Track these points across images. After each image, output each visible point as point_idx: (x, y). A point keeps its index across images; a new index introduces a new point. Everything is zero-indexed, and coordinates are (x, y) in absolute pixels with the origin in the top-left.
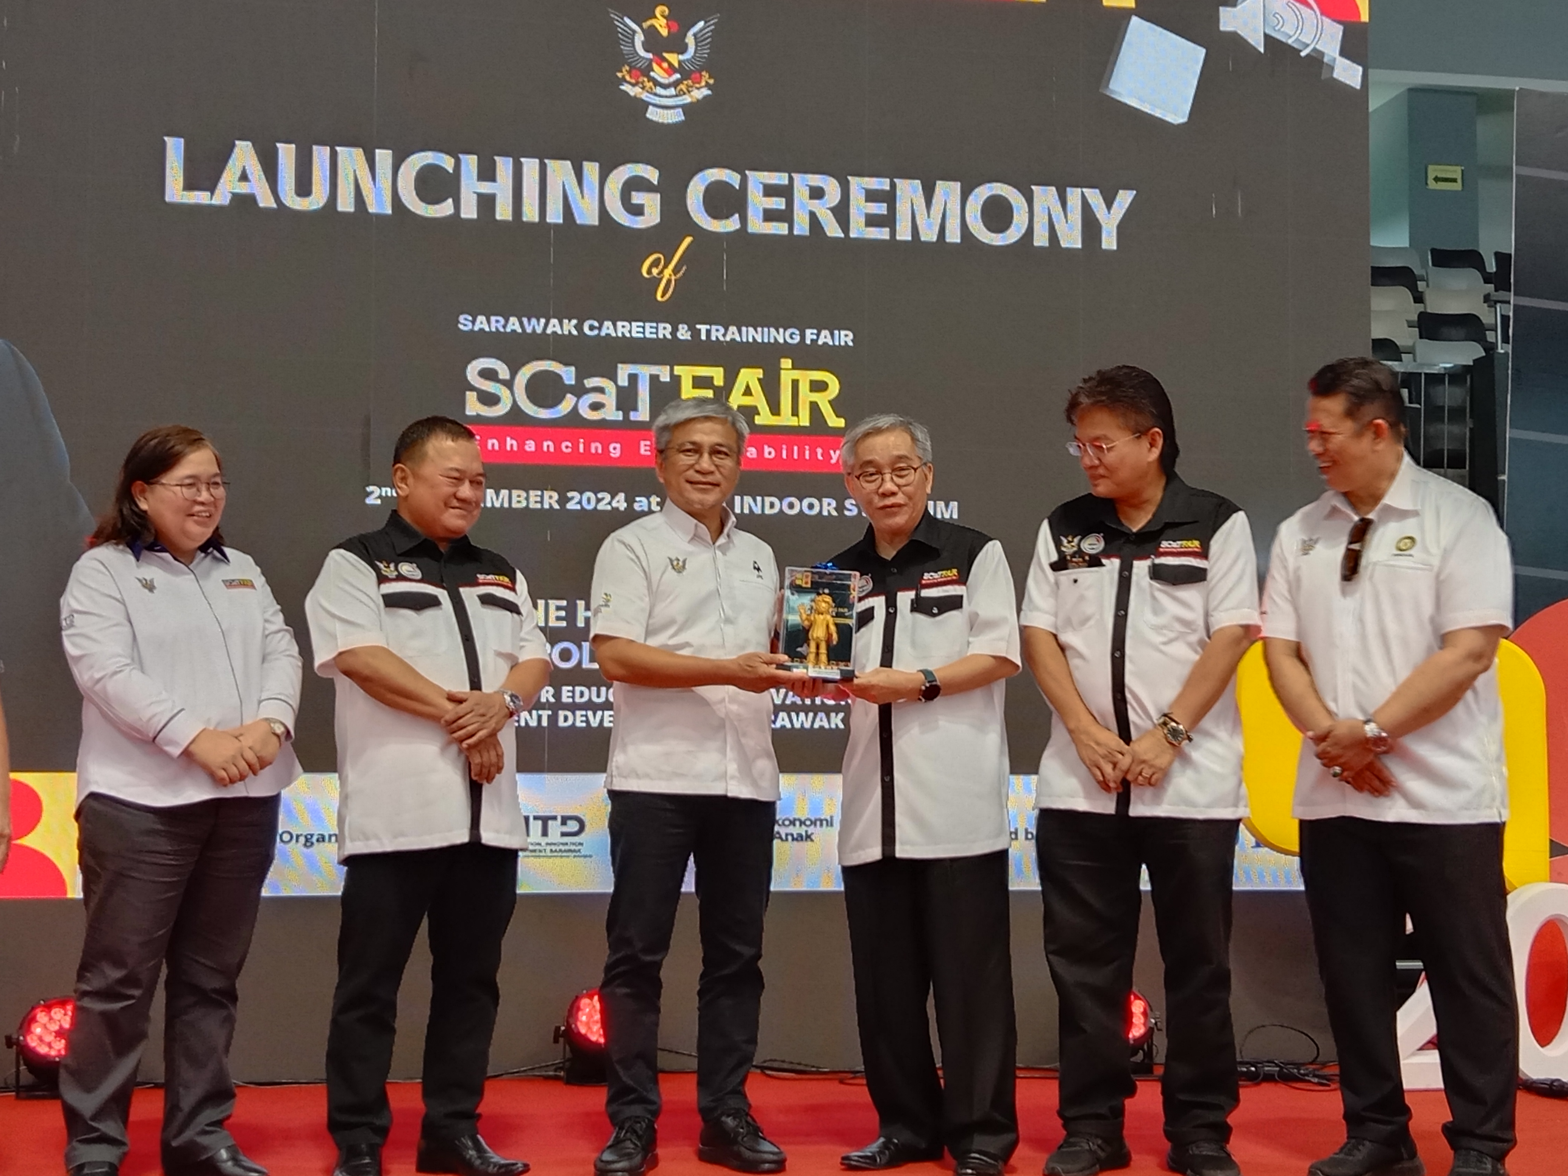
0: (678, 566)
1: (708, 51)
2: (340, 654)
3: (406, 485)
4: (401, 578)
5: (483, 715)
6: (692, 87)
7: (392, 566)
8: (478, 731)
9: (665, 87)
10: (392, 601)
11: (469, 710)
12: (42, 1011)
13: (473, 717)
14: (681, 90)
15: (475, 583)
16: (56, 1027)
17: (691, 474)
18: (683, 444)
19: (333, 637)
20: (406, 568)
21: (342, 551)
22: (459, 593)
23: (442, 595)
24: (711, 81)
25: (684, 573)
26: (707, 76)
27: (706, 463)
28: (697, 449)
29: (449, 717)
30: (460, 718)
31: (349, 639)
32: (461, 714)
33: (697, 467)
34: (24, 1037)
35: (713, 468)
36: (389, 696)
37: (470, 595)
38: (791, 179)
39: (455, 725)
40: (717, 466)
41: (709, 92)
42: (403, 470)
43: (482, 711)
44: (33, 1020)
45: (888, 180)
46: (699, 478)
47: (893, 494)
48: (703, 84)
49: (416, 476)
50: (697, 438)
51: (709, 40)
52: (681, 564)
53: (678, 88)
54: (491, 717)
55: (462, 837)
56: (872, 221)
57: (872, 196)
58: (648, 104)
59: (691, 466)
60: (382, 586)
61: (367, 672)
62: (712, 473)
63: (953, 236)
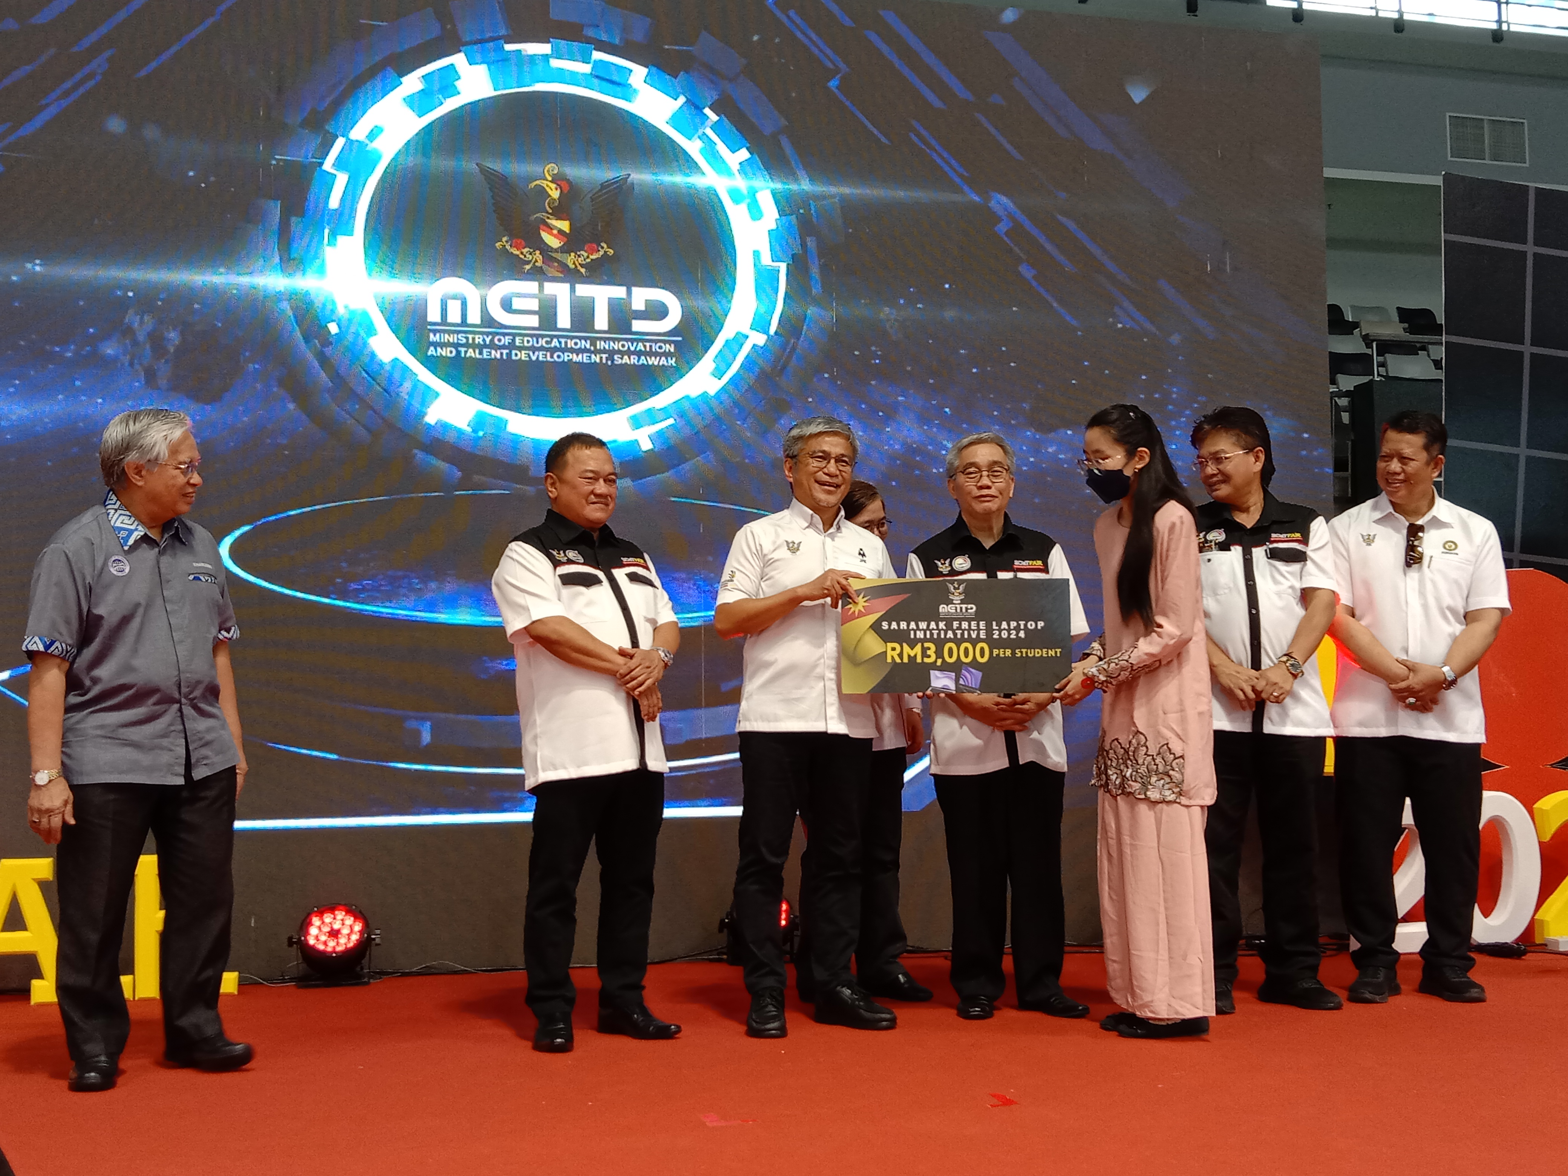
0: (793, 548)
2: (534, 622)
3: (555, 488)
4: (570, 562)
5: (648, 667)
7: (561, 552)
8: (646, 680)
10: (568, 580)
11: (638, 664)
12: (316, 916)
13: (642, 669)
15: (622, 566)
16: (328, 929)
17: (821, 476)
18: (814, 452)
19: (526, 609)
20: (571, 554)
21: (520, 543)
22: (612, 574)
23: (601, 575)
25: (798, 553)
27: (832, 467)
28: (826, 456)
29: (623, 671)
30: (632, 671)
31: (540, 611)
32: (633, 668)
33: (826, 470)
34: (305, 938)
35: (838, 472)
36: (575, 655)
37: (620, 574)
39: (628, 677)
40: (840, 471)
42: (552, 477)
43: (647, 664)
44: (310, 924)
46: (827, 478)
47: (989, 487)
49: (562, 481)
50: (826, 448)
52: (796, 546)
54: (654, 668)
55: (631, 764)
59: (821, 469)
60: (558, 568)
61: (554, 637)
62: (837, 476)
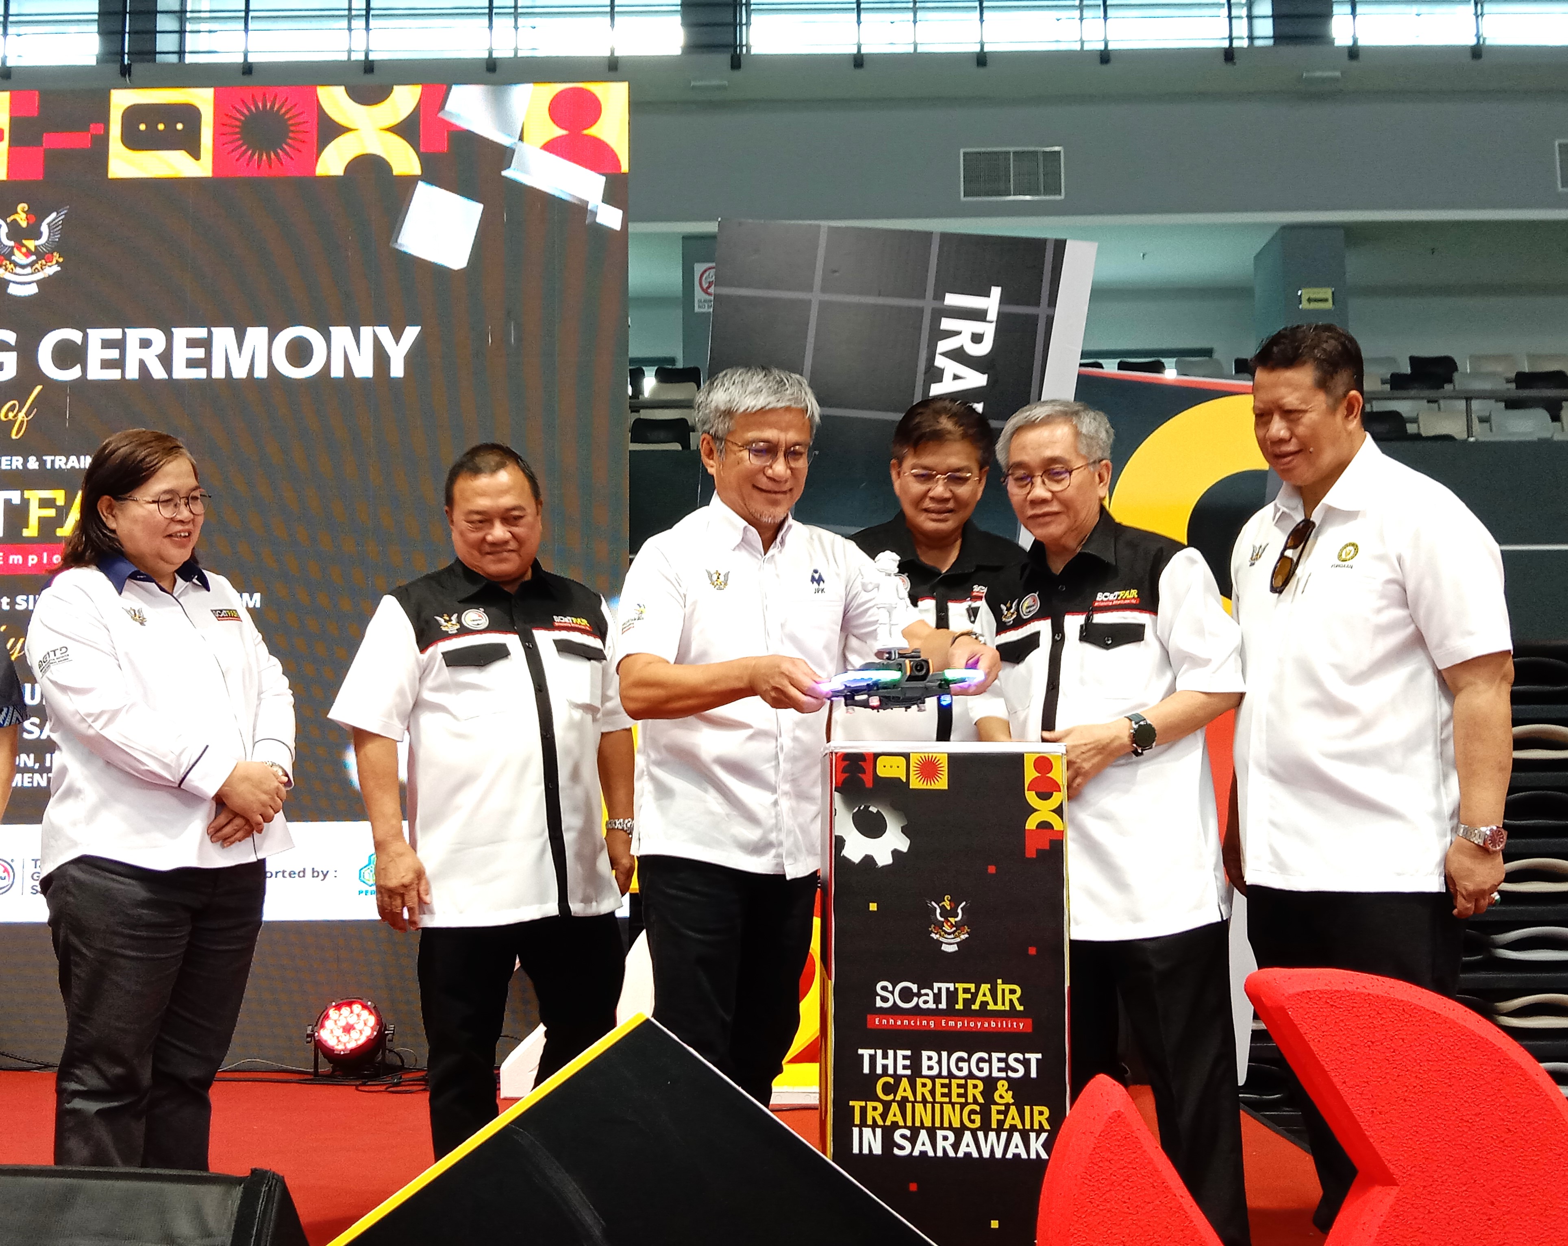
1: (59, 236)
6: (45, 265)
9: (23, 267)
14: (36, 268)
24: (61, 260)
26: (58, 255)
38: (124, 334)
41: (59, 269)
45: (206, 329)
48: (54, 262)
51: (60, 227)
53: (34, 268)
56: (192, 363)
57: (192, 343)
58: (9, 282)
63: (261, 372)
